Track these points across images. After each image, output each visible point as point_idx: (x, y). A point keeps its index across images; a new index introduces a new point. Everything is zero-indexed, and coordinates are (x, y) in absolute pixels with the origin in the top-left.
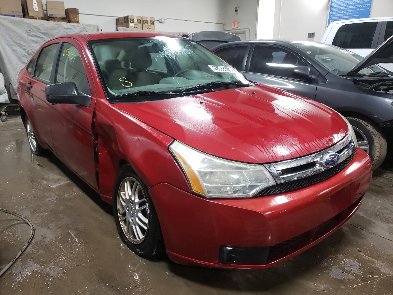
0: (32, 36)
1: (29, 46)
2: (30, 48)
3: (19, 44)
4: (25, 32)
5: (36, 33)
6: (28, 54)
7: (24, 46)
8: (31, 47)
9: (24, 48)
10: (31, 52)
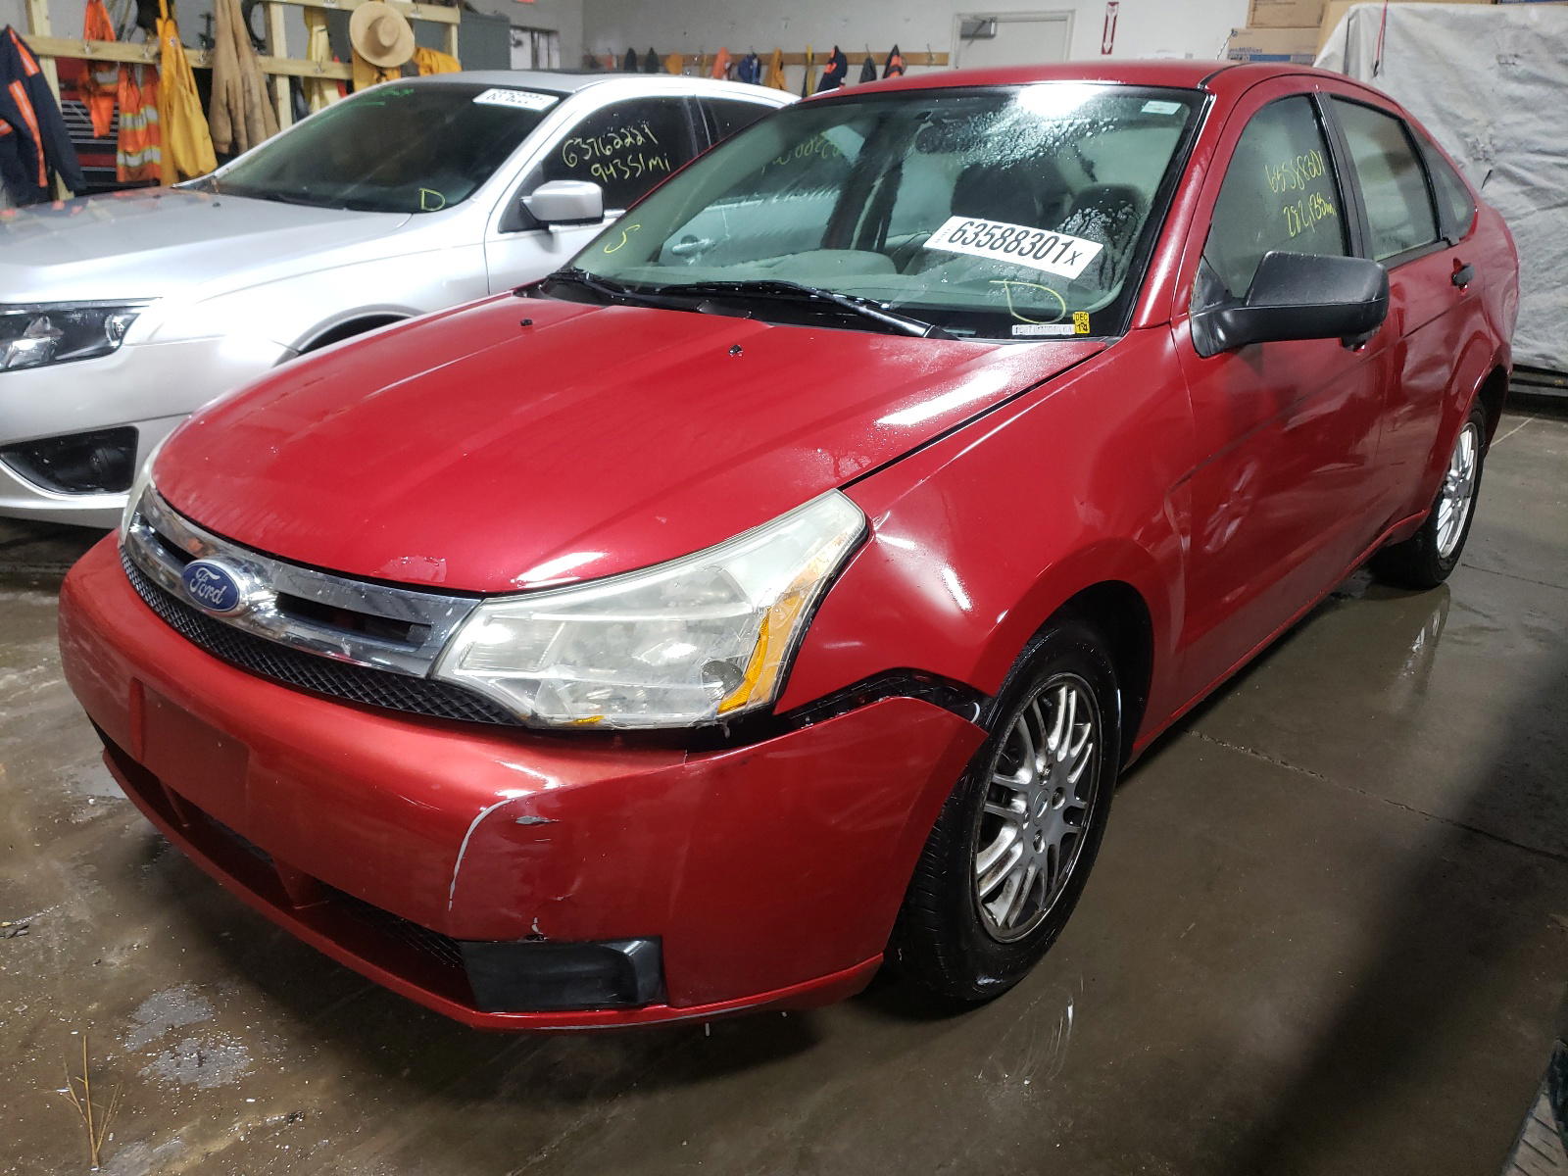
0: (1518, 79)
1: (1491, 123)
2: (1491, 131)
3: (1450, 114)
4: (1494, 61)
5: (1542, 67)
6: (1472, 155)
7: (1467, 123)
8: (1495, 128)
9: (1465, 130)
10: (1488, 147)
